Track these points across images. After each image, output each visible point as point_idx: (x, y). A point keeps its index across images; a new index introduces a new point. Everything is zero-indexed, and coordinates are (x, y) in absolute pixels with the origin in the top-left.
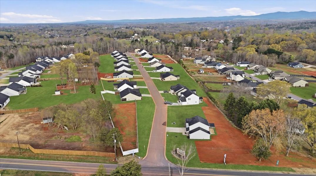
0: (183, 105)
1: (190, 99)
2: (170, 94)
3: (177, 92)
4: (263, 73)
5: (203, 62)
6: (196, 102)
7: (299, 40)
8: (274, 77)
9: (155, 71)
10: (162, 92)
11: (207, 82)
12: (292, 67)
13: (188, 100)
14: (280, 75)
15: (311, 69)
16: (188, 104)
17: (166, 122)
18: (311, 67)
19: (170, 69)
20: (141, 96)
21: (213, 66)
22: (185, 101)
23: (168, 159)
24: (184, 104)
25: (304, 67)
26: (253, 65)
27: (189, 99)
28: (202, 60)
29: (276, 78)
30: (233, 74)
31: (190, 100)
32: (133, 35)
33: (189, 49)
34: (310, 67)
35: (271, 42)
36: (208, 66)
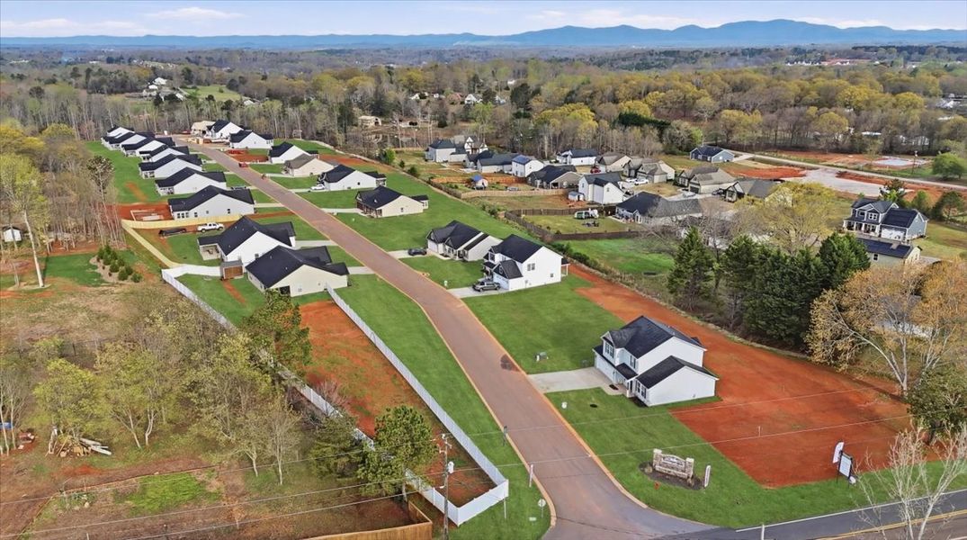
0: (510, 290)
1: (532, 267)
2: (433, 257)
3: (461, 248)
4: (657, 179)
5: (462, 157)
6: (552, 276)
7: (691, 90)
8: (699, 185)
9: (318, 187)
10: (403, 254)
11: (526, 212)
12: (705, 159)
13: (529, 270)
14: (711, 178)
15: (751, 164)
16: (528, 286)
17: (505, 357)
18: (753, 159)
19: (375, 179)
20: (347, 273)
21: (496, 167)
22: (518, 274)
23: (647, 504)
24: (514, 285)
25: (735, 160)
26: (615, 157)
27: (529, 266)
28: (454, 150)
29: (703, 188)
30: (589, 183)
31: (533, 269)
32: (151, 81)
33: (376, 123)
34: (747, 159)
35: (620, 95)
36: (484, 168)
